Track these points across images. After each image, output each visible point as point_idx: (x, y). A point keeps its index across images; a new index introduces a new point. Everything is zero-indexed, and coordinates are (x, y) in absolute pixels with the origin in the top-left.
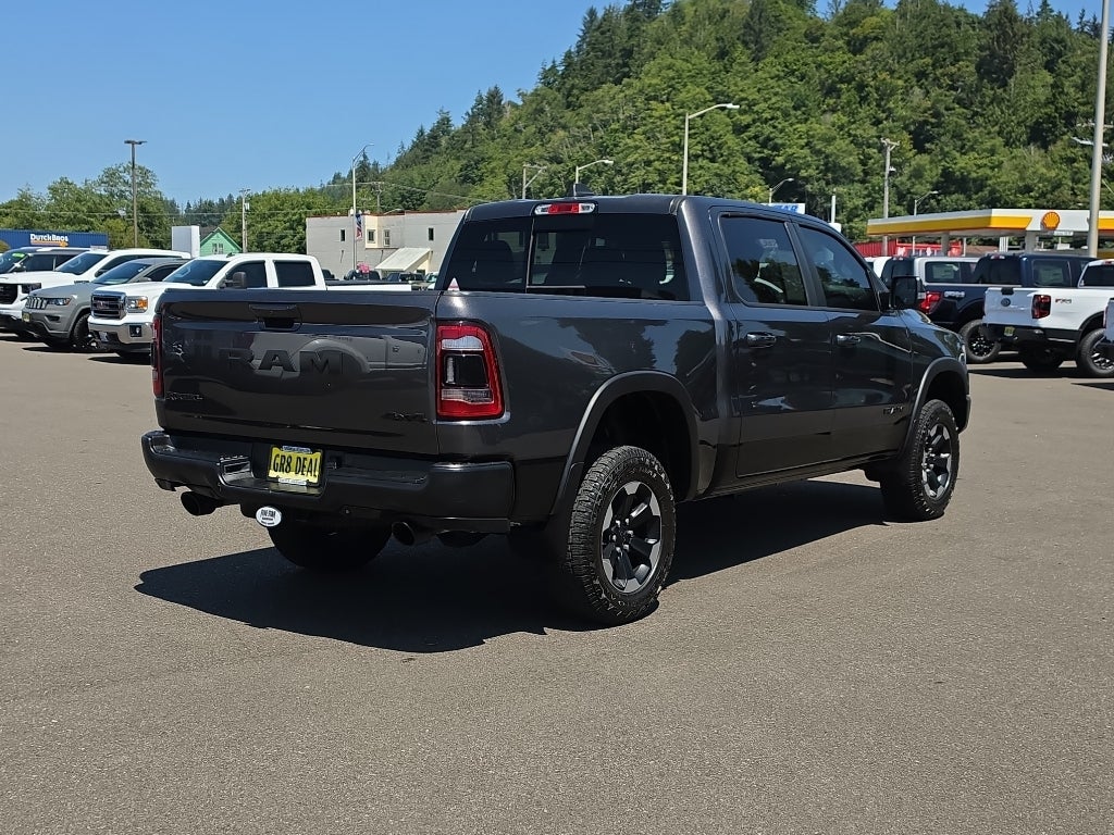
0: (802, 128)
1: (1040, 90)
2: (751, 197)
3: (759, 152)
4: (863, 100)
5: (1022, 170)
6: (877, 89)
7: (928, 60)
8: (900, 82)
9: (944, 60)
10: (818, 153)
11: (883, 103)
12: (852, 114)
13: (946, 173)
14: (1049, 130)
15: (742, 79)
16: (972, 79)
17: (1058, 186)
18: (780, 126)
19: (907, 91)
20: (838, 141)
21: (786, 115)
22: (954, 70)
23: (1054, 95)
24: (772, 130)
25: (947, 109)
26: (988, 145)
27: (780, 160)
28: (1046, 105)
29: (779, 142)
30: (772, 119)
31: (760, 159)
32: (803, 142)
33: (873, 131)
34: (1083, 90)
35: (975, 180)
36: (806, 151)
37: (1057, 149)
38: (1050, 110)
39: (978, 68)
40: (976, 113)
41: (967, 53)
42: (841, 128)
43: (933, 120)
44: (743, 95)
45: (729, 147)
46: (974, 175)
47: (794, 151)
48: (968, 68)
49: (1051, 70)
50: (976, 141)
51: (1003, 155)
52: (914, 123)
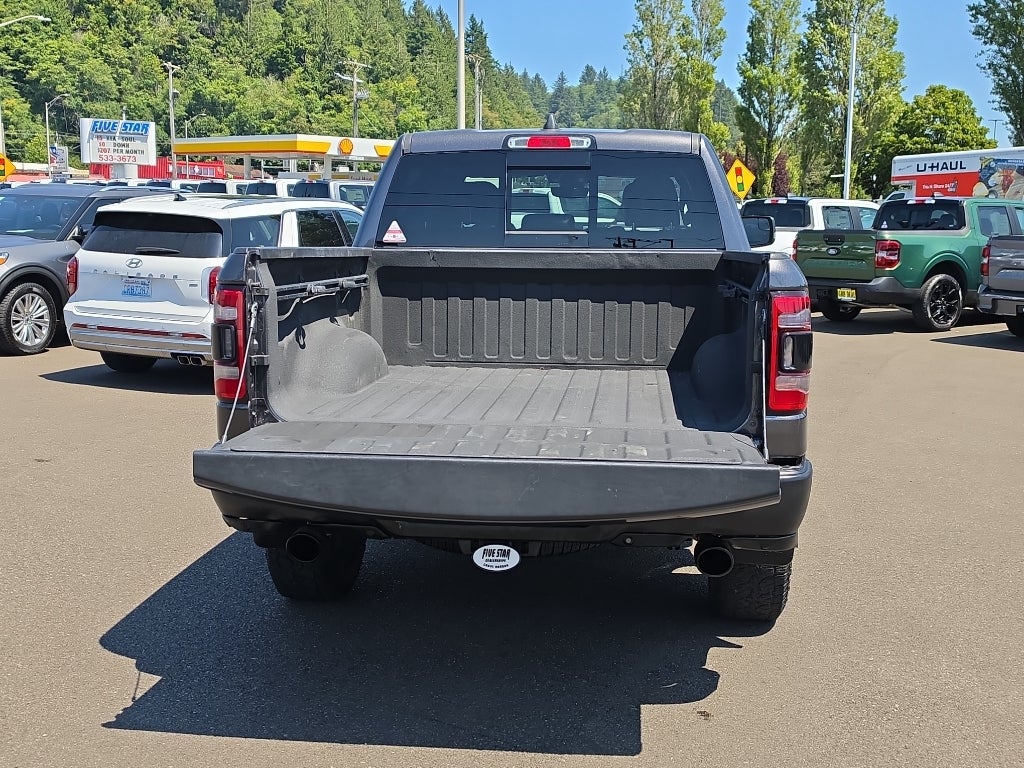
0: (54, 44)
1: (272, 27)
2: (7, 108)
3: (11, 65)
4: (112, 22)
5: (263, 97)
6: (125, 13)
8: (146, 8)
10: (73, 69)
11: (131, 27)
12: (103, 34)
13: (197, 96)
14: (284, 64)
16: (213, 12)
17: (295, 114)
18: (31, 41)
19: (153, 17)
20: (91, 61)
21: (36, 30)
23: (284, 32)
24: (22, 43)
25: (192, 37)
26: (232, 73)
27: (34, 74)
28: (278, 41)
29: (32, 56)
30: (22, 32)
31: (13, 72)
32: (56, 57)
33: (124, 53)
34: (307, 30)
35: (224, 104)
36: (60, 67)
37: (292, 80)
38: (283, 45)
40: (219, 43)
42: (93, 47)
43: (180, 46)
46: (223, 99)
47: (45, 66)
48: (206, 2)
49: (280, 11)
50: (221, 69)
51: (246, 83)
52: (162, 47)
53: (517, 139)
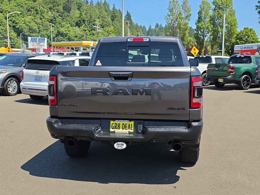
0: (23, 19)
1: (77, 14)
2: (11, 35)
3: (12, 24)
4: (37, 13)
5: (75, 32)
6: (40, 11)
7: (52, 5)
8: (46, 10)
9: (56, 5)
10: (27, 25)
11: (42, 14)
12: (35, 16)
13: (58, 32)
14: (80, 24)
15: (6, 5)
16: (62, 11)
18: (17, 18)
19: (47, 12)
20: (32, 23)
21: (18, 15)
22: (57, 8)
23: (80, 16)
24: (15, 19)
25: (57, 17)
26: (67, 26)
27: (18, 26)
28: (78, 18)
29: (17, 22)
30: (15, 16)
31: (13, 26)
32: (23, 22)
33: (40, 21)
34: (86, 15)
36: (24, 25)
37: (82, 27)
38: (80, 19)
39: (63, 8)
40: (64, 18)
41: (60, 4)
42: (33, 20)
43: (54, 20)
44: (7, 10)
45: (4, 23)
46: (65, 33)
47: (21, 24)
48: (61, 8)
49: (79, 10)
50: (64, 25)
51: (71, 28)
52: (50, 20)
53: (130, 39)
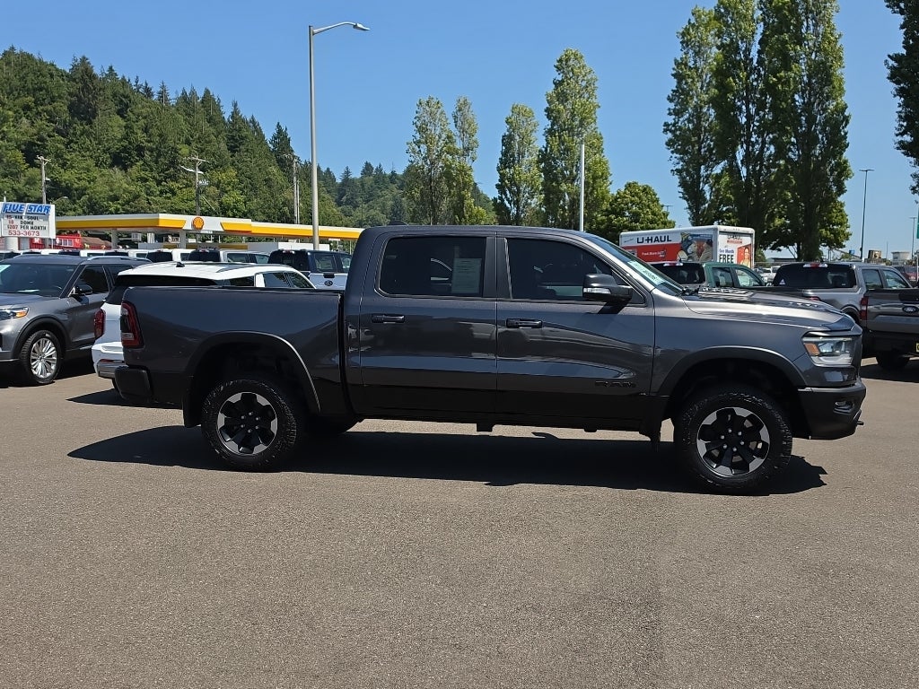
1: (116, 129)
5: (110, 184)
7: (30, 98)
8: (11, 113)
9: (44, 100)
13: (55, 183)
14: (126, 158)
16: (66, 116)
17: (137, 197)
19: (17, 120)
22: (50, 108)
23: (127, 133)
25: (49, 136)
26: (83, 165)
28: (121, 140)
34: (146, 132)
35: (76, 190)
37: (133, 170)
38: (126, 143)
39: (70, 108)
40: (72, 141)
41: (60, 97)
43: (39, 143)
46: (76, 185)
48: (61, 109)
49: (122, 116)
50: (74, 161)
51: (95, 173)
52: (24, 144)
